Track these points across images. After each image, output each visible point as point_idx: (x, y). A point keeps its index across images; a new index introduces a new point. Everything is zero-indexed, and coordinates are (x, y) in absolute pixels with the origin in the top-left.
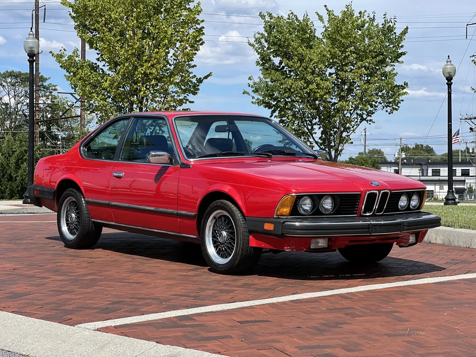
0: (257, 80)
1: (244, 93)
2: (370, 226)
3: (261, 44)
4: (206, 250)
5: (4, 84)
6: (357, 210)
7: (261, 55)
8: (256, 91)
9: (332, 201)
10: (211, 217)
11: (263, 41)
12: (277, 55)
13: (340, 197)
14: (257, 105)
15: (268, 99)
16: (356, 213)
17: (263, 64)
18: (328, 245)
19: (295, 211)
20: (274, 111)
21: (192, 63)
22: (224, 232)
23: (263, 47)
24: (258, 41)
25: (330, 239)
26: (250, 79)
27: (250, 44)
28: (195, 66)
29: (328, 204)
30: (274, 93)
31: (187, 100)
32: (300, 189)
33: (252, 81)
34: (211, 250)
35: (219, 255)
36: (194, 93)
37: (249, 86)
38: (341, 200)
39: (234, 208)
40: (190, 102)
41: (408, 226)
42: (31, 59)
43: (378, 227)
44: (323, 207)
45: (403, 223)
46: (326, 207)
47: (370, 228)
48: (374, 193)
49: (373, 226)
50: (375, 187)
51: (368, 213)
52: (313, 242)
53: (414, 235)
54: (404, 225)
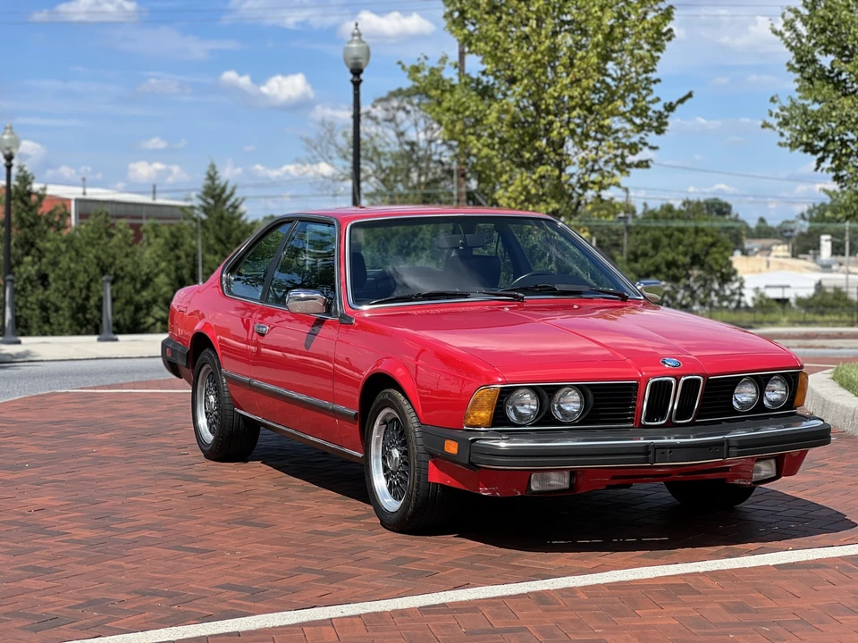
0: (787, 104)
1: (763, 127)
2: (651, 449)
3: (795, 31)
4: (371, 481)
5: (409, 107)
6: (633, 415)
7: (796, 54)
8: (785, 123)
9: (581, 398)
10: (378, 422)
11: (799, 25)
12: (827, 51)
13: (592, 390)
14: (788, 148)
15: (808, 138)
16: (632, 421)
17: (801, 70)
18: (570, 483)
19: (499, 418)
20: (821, 160)
21: (653, 76)
22: (396, 450)
23: (799, 36)
24: (790, 25)
25: (573, 474)
26: (773, 100)
27: (775, 32)
28: (659, 80)
29: (571, 403)
30: (819, 126)
31: (645, 144)
32: (510, 376)
33: (778, 104)
34: (379, 482)
35: (391, 493)
36: (660, 131)
37: (771, 115)
38: (594, 396)
39: (407, 407)
40: (652, 148)
41: (739, 447)
42: (356, 79)
43: (668, 450)
44: (560, 409)
45: (728, 440)
46: (568, 409)
47: (650, 453)
48: (666, 381)
49: (656, 449)
50: (669, 369)
51: (657, 421)
52: (536, 479)
53: (773, 462)
54: (731, 445)
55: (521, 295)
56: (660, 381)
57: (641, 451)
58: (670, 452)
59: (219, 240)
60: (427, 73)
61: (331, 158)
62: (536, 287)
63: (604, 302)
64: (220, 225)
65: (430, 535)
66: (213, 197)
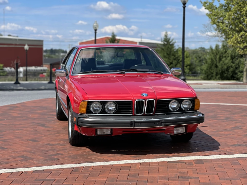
9: (115, 105)
13: (118, 103)
16: (132, 113)
18: (111, 132)
25: (112, 129)
38: (118, 105)
42: (184, 6)
43: (139, 123)
44: (108, 109)
45: (161, 120)
46: (111, 109)
47: (133, 124)
48: (141, 101)
49: (135, 123)
50: (143, 97)
51: (140, 114)
52: (99, 131)
53: (184, 128)
54: (162, 122)
55: (124, 72)
56: (140, 101)
57: (130, 123)
58: (140, 124)
59: (167, 54)
60: (208, 4)
61: (211, 30)
62: (131, 69)
63: (154, 75)
64: (168, 50)
65: (79, 146)
66: (166, 41)
